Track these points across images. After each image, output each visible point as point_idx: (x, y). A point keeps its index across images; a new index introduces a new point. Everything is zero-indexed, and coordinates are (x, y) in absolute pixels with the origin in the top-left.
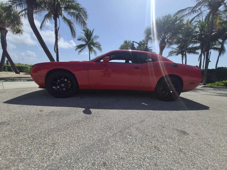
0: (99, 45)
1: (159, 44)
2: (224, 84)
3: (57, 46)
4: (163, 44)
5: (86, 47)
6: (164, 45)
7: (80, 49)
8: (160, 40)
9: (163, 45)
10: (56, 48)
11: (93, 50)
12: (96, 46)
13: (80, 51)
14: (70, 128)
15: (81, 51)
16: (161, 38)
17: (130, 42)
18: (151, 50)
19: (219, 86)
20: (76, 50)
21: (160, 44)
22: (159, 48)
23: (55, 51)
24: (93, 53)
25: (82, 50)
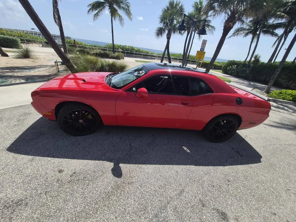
0: (127, 5)
1: (224, 21)
2: (292, 99)
3: (58, 11)
4: (230, 23)
5: (105, 6)
6: (232, 25)
7: (97, 11)
8: (228, 15)
9: (230, 25)
10: (57, 16)
11: (118, 13)
12: (123, 7)
13: (96, 15)
14: (99, 211)
15: (98, 15)
16: (231, 11)
17: (178, 5)
18: (210, 21)
19: (284, 99)
20: (89, 11)
21: (226, 21)
22: (223, 28)
23: (56, 21)
24: (117, 18)
25: (99, 12)
